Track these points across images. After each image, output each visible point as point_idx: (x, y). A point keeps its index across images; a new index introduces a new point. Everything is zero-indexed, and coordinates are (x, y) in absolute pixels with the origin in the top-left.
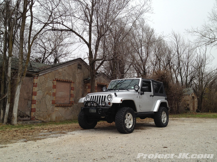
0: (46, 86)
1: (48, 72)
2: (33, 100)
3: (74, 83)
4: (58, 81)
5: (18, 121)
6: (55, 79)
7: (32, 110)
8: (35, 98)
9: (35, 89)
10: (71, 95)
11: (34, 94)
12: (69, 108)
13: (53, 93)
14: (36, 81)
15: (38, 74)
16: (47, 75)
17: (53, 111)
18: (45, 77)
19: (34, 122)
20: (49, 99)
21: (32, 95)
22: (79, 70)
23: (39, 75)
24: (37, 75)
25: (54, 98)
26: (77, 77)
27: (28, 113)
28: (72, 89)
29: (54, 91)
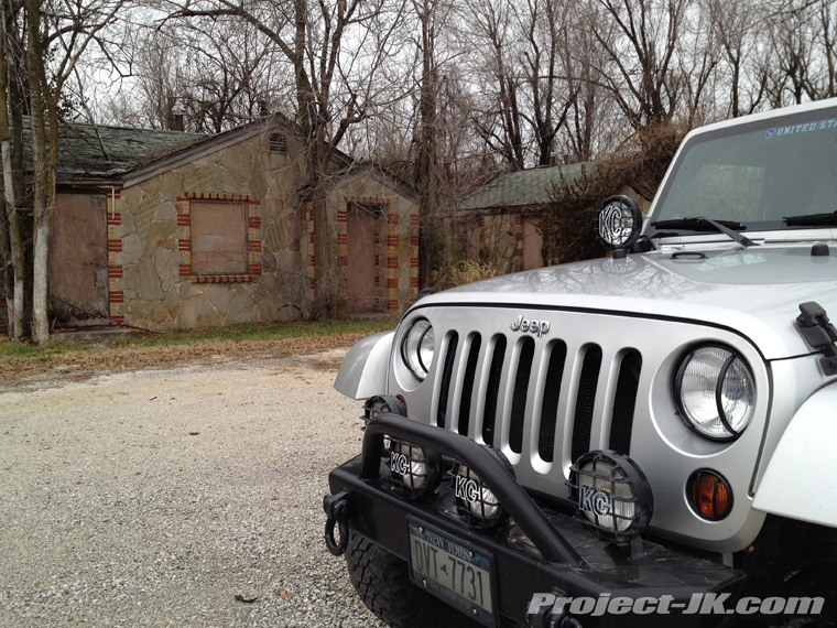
0: (153, 221)
1: (155, 173)
2: (112, 267)
3: (257, 203)
4: (193, 199)
5: (51, 333)
6: (183, 196)
8: (116, 258)
9: (116, 232)
10: (251, 245)
11: (115, 246)
12: (244, 286)
13: (180, 241)
14: (114, 204)
15: (119, 182)
16: (153, 184)
17: (185, 296)
18: (146, 190)
20: (168, 261)
21: (108, 250)
22: (277, 158)
23: (122, 185)
24: (118, 188)
25: (185, 257)
26: (271, 181)
27: (100, 305)
28: (253, 223)
29: (185, 233)
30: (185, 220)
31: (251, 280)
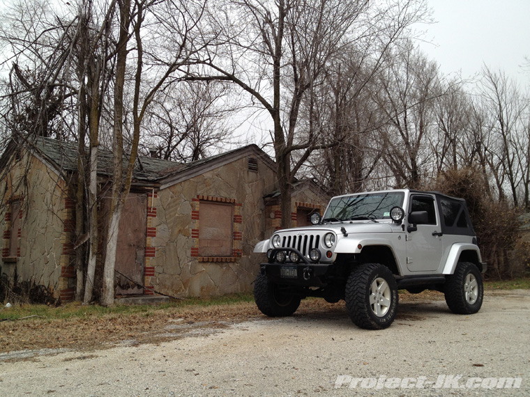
0: (177, 215)
1: (180, 181)
2: (148, 248)
3: (240, 205)
4: (202, 200)
5: (115, 298)
6: (196, 198)
7: (147, 272)
8: (151, 242)
9: (153, 222)
10: (235, 235)
11: (151, 232)
12: (231, 265)
13: (193, 230)
14: (153, 202)
15: (158, 185)
16: (178, 188)
17: (194, 272)
18: (173, 193)
19: (153, 300)
20: (185, 244)
21: (146, 236)
22: (252, 175)
23: (159, 187)
24: (156, 189)
25: (195, 243)
26: (248, 191)
27: (137, 278)
28: (237, 219)
29: (196, 225)
30: (196, 216)
31: (235, 261)
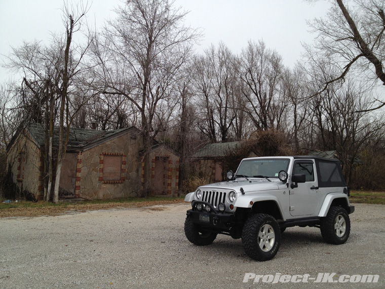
0: (92, 162)
1: (94, 146)
2: (78, 177)
3: (125, 156)
6: (102, 154)
10: (122, 170)
11: (79, 170)
12: (119, 185)
13: (100, 169)
14: (80, 157)
17: (100, 188)
18: (90, 152)
20: (95, 176)
21: (77, 172)
22: (133, 141)
24: (82, 151)
25: (101, 175)
26: (130, 149)
27: (72, 191)
28: (124, 163)
29: (101, 166)
30: (102, 162)
31: (122, 183)
